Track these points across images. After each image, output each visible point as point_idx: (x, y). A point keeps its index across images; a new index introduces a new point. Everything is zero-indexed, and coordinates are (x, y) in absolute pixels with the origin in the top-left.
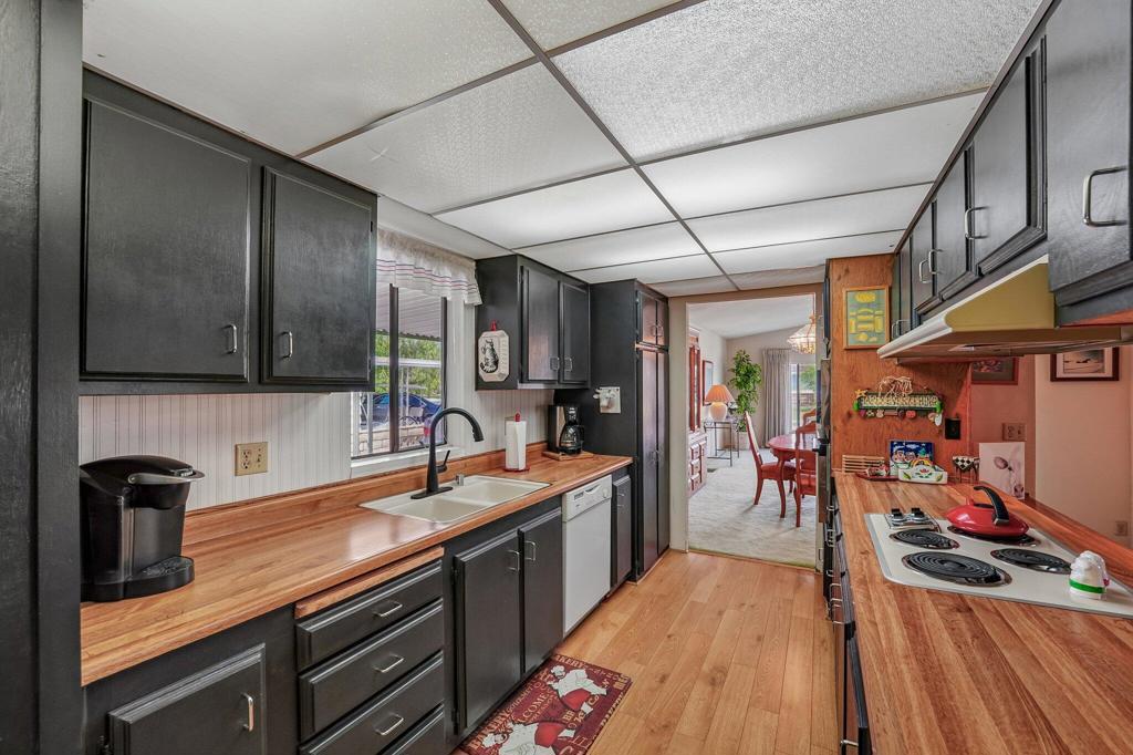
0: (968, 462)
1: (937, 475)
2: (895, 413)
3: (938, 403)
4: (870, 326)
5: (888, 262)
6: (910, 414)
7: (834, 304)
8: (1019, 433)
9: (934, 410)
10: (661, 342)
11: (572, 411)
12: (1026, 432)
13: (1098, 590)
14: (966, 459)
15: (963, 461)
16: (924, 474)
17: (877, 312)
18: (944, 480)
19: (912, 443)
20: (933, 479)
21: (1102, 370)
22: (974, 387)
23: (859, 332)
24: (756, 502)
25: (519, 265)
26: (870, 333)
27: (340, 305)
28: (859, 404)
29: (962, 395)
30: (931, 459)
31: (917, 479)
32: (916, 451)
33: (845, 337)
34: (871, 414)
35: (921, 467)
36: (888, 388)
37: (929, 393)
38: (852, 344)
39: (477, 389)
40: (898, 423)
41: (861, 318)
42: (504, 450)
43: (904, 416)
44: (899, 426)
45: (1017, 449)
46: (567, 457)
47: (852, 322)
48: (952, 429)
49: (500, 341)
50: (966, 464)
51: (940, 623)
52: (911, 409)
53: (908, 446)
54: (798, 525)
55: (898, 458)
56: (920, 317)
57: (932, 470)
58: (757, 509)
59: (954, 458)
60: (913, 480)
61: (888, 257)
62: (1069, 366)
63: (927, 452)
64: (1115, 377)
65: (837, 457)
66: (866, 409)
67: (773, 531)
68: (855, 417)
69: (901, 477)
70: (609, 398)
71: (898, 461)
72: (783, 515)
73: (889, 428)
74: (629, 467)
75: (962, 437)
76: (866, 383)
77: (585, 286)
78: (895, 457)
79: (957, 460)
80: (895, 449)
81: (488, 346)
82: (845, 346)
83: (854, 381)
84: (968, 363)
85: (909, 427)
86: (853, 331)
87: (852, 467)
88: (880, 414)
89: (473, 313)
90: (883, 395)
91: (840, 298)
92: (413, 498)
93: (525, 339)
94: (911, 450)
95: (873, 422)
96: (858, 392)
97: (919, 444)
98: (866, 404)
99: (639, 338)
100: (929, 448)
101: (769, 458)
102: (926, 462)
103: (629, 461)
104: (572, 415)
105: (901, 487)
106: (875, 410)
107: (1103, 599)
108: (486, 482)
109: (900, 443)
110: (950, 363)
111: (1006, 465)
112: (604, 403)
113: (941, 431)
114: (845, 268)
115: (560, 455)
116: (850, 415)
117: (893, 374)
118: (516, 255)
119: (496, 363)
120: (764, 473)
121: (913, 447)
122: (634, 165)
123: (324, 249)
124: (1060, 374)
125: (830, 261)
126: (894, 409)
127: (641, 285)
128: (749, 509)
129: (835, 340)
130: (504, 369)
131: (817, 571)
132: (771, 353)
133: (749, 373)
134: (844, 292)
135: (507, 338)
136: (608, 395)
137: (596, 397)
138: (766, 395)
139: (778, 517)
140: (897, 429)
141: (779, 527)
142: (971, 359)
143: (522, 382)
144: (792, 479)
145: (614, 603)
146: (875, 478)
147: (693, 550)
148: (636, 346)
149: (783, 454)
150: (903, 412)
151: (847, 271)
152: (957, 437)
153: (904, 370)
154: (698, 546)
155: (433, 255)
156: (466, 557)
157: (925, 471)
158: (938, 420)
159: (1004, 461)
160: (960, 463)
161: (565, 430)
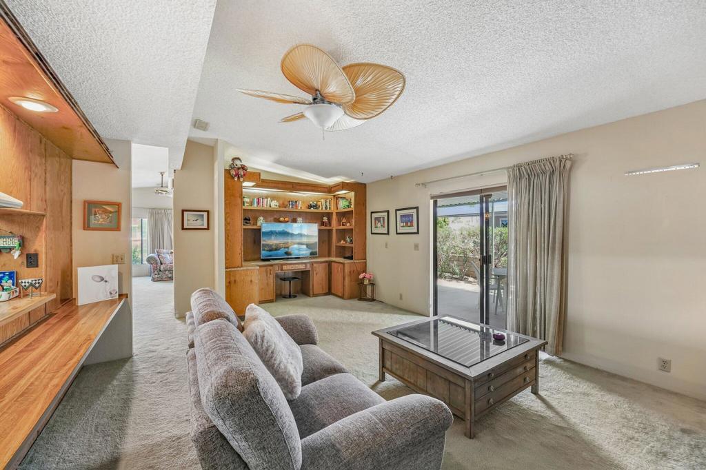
0: (28, 282)
3: (17, 243)
8: (122, 259)
9: (15, 248)
14: (27, 281)
15: (25, 283)
37: (12, 236)
45: (111, 269)
50: (27, 284)
62: (190, 222)
63: (10, 279)
64: (208, 228)
79: (22, 282)
100: (12, 275)
111: (102, 279)
124: (186, 227)
158: (16, 255)
159: (100, 277)
160: (23, 284)
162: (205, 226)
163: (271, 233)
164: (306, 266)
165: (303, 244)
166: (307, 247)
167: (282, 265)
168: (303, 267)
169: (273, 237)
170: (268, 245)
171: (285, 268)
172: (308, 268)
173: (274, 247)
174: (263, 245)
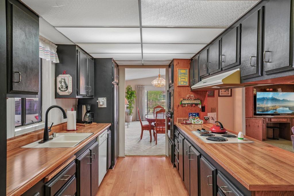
1: (201, 122)
2: (190, 105)
3: (200, 102)
4: (184, 80)
5: (189, 61)
6: (194, 105)
7: (175, 73)
8: (215, 110)
9: (199, 104)
10: (118, 82)
11: (89, 107)
12: (216, 110)
13: (243, 139)
16: (198, 122)
17: (186, 76)
18: (203, 123)
19: (194, 113)
20: (200, 123)
21: (228, 94)
22: (208, 98)
23: (181, 81)
24: (141, 139)
25: (77, 49)
26: (184, 82)
27: (32, 62)
28: (181, 103)
29: (205, 100)
30: (199, 117)
31: (196, 123)
32: (195, 116)
33: (178, 82)
34: (184, 105)
35: (197, 120)
36: (188, 98)
37: (198, 99)
38: (179, 85)
39: (56, 98)
40: (190, 108)
41: (182, 77)
42: (67, 122)
43: (192, 106)
44: (191, 108)
45: (215, 115)
46: (88, 125)
47: (180, 78)
48: (203, 109)
49: (69, 79)
50: (207, 118)
51: (221, 148)
52: (194, 104)
53: (193, 114)
54: (156, 144)
55: (191, 118)
56: (200, 78)
57: (199, 120)
58: (142, 140)
59: (204, 117)
60: (195, 123)
61: (189, 60)
62: (222, 92)
63: (198, 116)
64: (231, 96)
65: (175, 119)
66: (183, 104)
67: (150, 146)
68: (180, 107)
69: (193, 123)
70: (102, 102)
71: (191, 119)
72: (151, 142)
73: (188, 109)
74: (110, 127)
75: (205, 111)
76: (183, 97)
77: (93, 59)
78: (190, 117)
79: (205, 117)
80: (190, 115)
81: (63, 80)
82: (178, 85)
83: (180, 95)
84: (207, 91)
85: (193, 109)
86: (180, 81)
87: (179, 121)
88: (186, 105)
89: (54, 66)
90: (187, 100)
91: (177, 71)
92: (39, 143)
93: (78, 78)
94: (194, 115)
95: (184, 108)
96: (181, 99)
97: (196, 113)
98: (183, 103)
99: (113, 80)
100: (198, 114)
101: (146, 123)
102: (198, 118)
103: (110, 125)
104: (89, 108)
105: (193, 125)
106: (185, 104)
107: (244, 141)
108: (63, 135)
109: (191, 114)
110: (203, 91)
111: (213, 119)
112: (101, 103)
113: (201, 110)
114: (178, 62)
115: (85, 124)
116: (179, 106)
117: (190, 94)
118: (75, 45)
119: (67, 87)
120: (144, 128)
121: (194, 114)
122: (141, 27)
123: (27, 38)
124: (220, 95)
125: (174, 59)
126: (190, 104)
127: (114, 60)
128: (140, 141)
129: (175, 84)
130: (70, 90)
131: (166, 156)
132: (139, 86)
133: (132, 94)
134: (178, 69)
135: (71, 78)
136: (103, 100)
137: (97, 101)
138: (137, 101)
139: (150, 142)
140: (191, 110)
141: (151, 145)
142: (208, 90)
143: (77, 95)
144: (154, 130)
145: (108, 177)
146: (186, 124)
147: (126, 156)
148: (113, 83)
149: (150, 121)
150: (192, 104)
151: (178, 63)
152: (204, 111)
153: (192, 93)
154: (128, 155)
155: (44, 41)
156: (80, 159)
157: (198, 121)
158: (200, 107)
160: (206, 118)
161: (86, 115)
162: (230, 95)
163: (263, 99)
164: (287, 120)
165: (286, 107)
166: (289, 109)
167: (271, 118)
168: (285, 121)
169: (265, 102)
170: (261, 108)
171: (272, 120)
172: (289, 121)
173: (266, 109)
174: (258, 107)
